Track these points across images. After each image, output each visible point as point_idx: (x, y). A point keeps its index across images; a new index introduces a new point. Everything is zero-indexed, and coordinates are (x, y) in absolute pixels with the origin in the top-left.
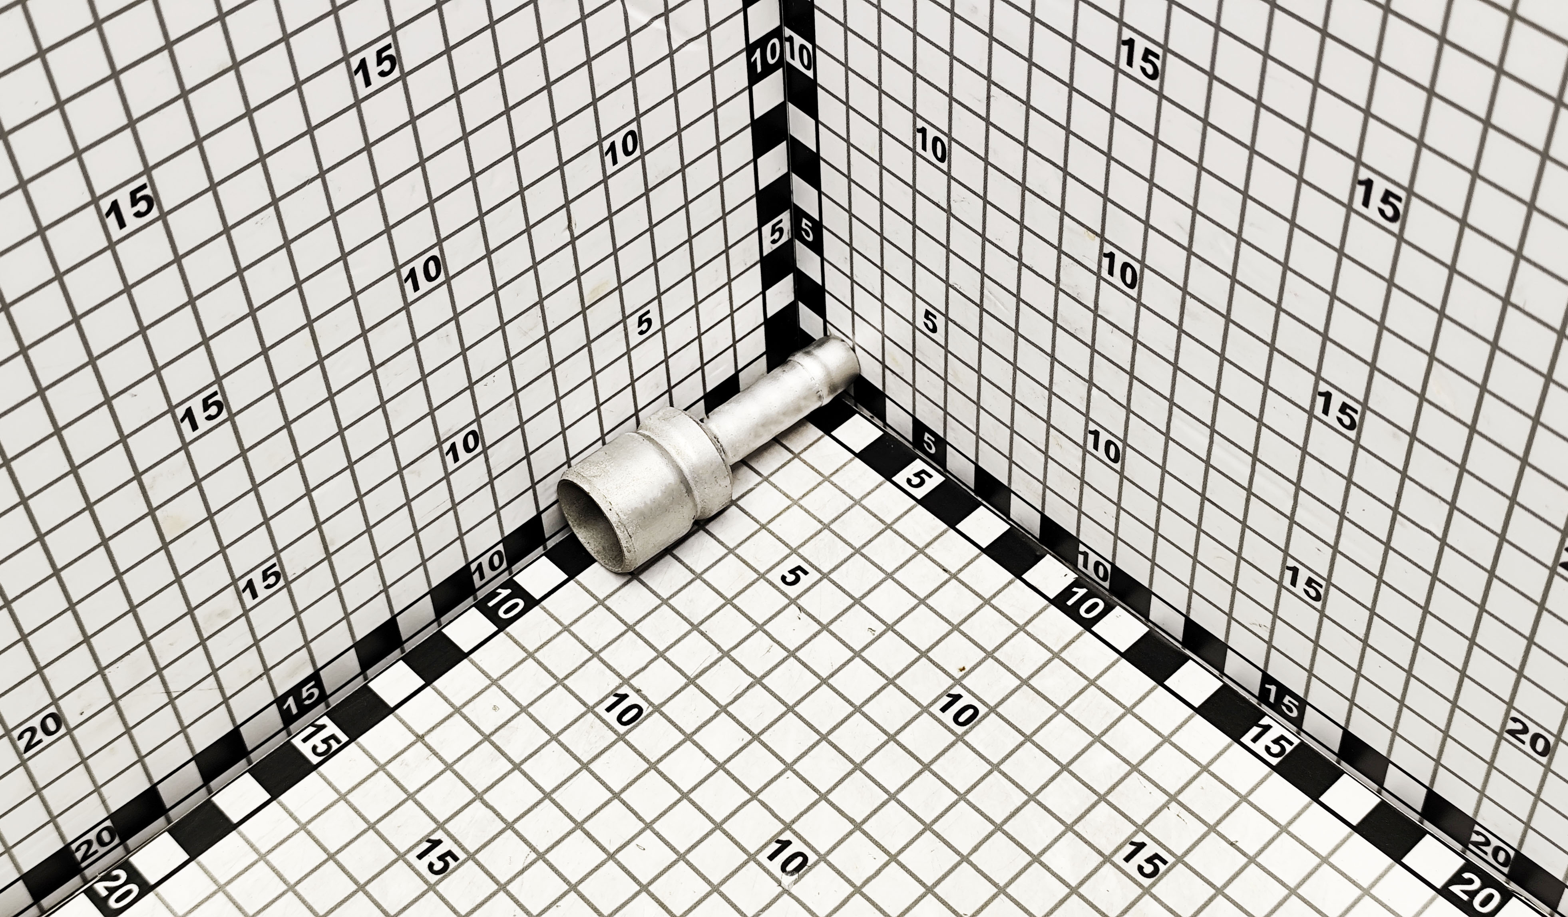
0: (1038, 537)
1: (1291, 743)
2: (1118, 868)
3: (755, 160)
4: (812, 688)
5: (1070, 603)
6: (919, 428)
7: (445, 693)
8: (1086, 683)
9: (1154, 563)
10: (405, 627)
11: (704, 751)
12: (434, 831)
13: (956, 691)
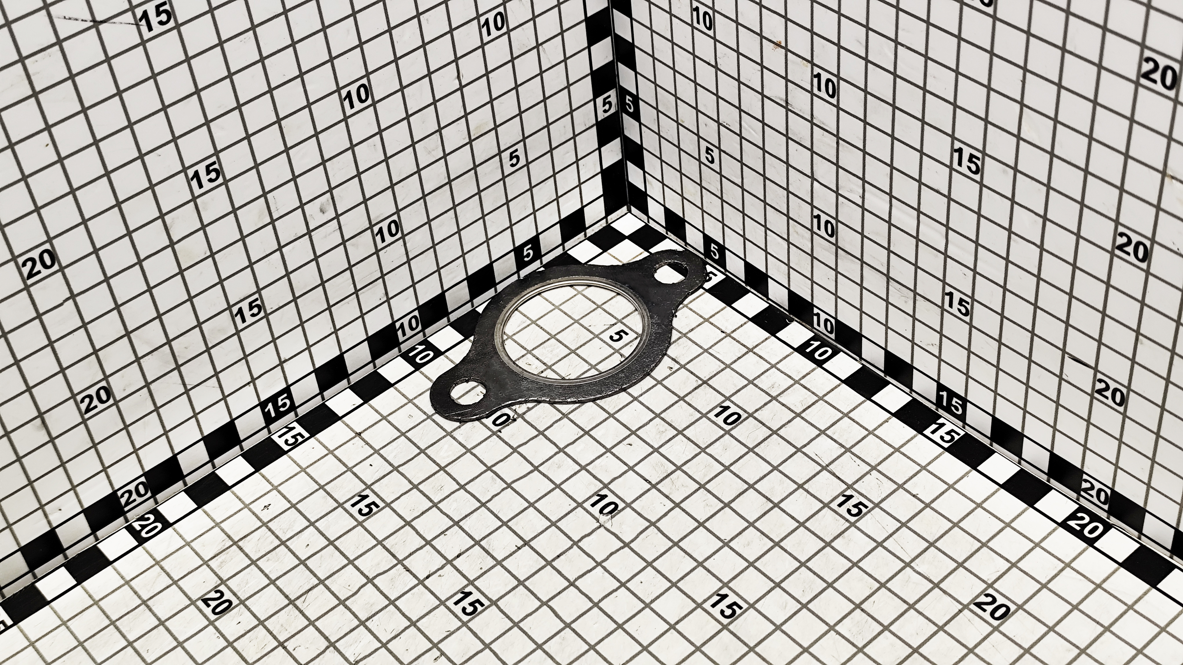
1: (959, 434)
5: (808, 350)
6: (708, 240)
8: (816, 398)
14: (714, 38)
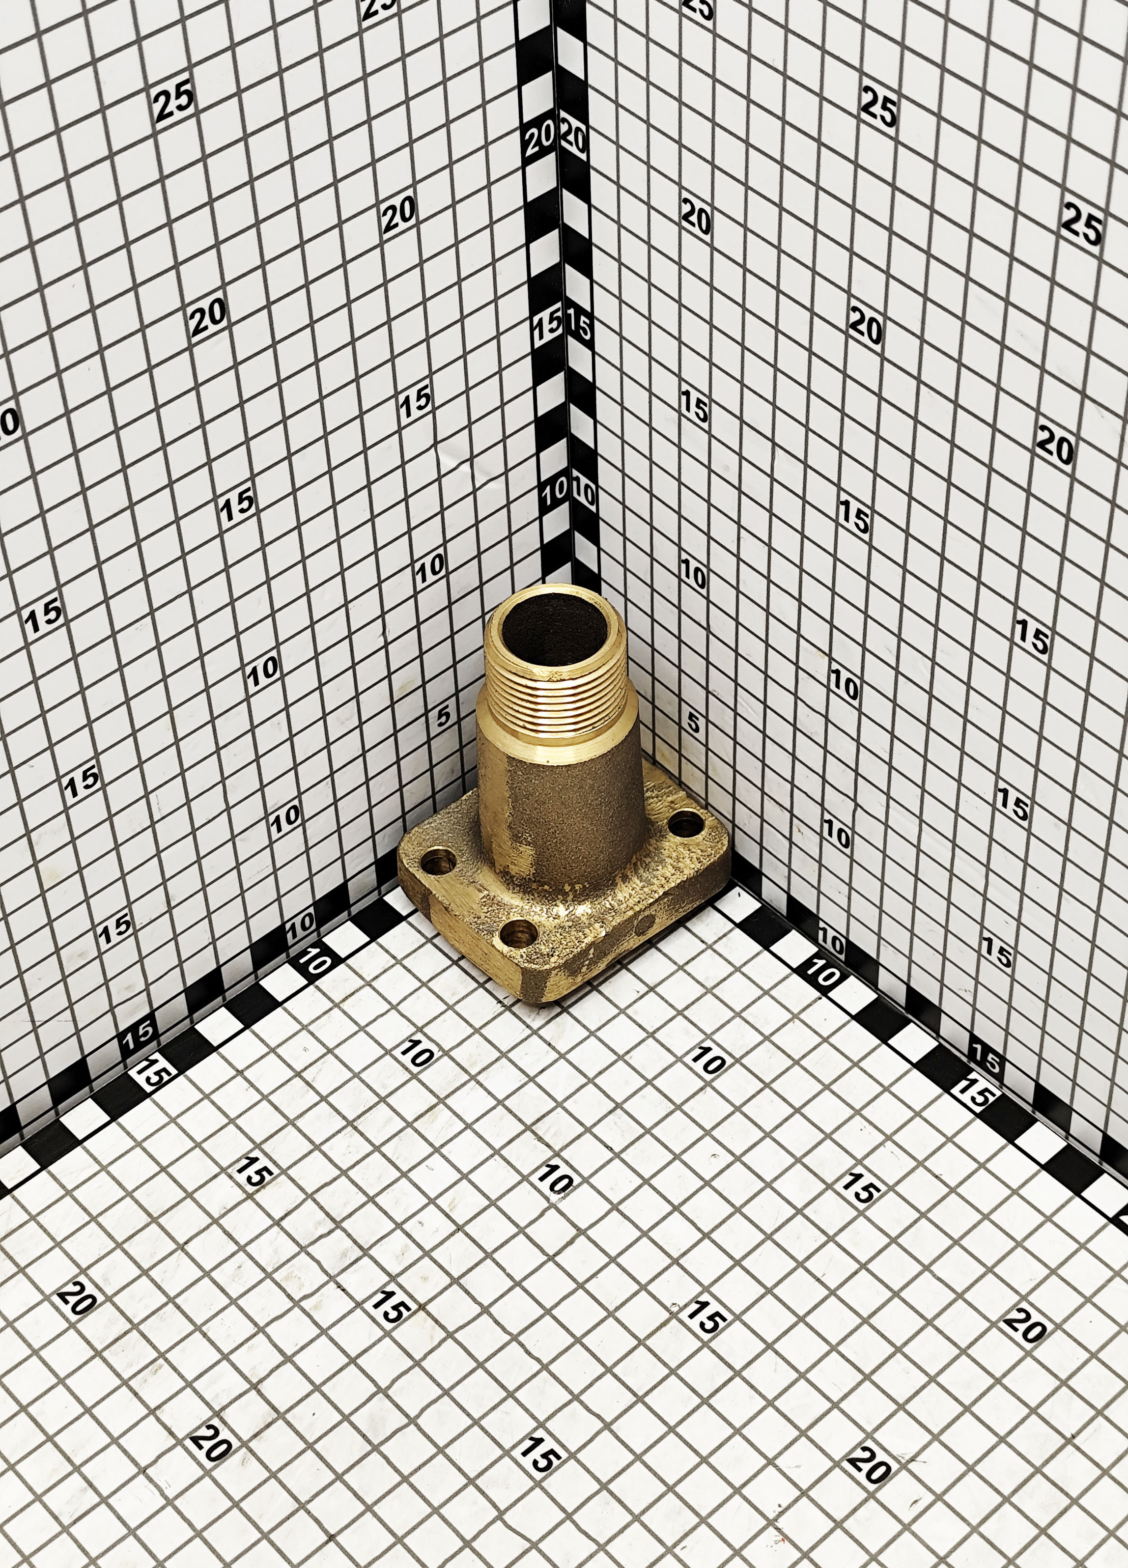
0: (785, 914)
2: (838, 1194)
3: (544, 578)
4: (581, 1039)
7: (262, 1036)
9: (880, 938)
10: (228, 976)
11: (486, 1089)
12: (251, 1151)
13: (708, 1044)
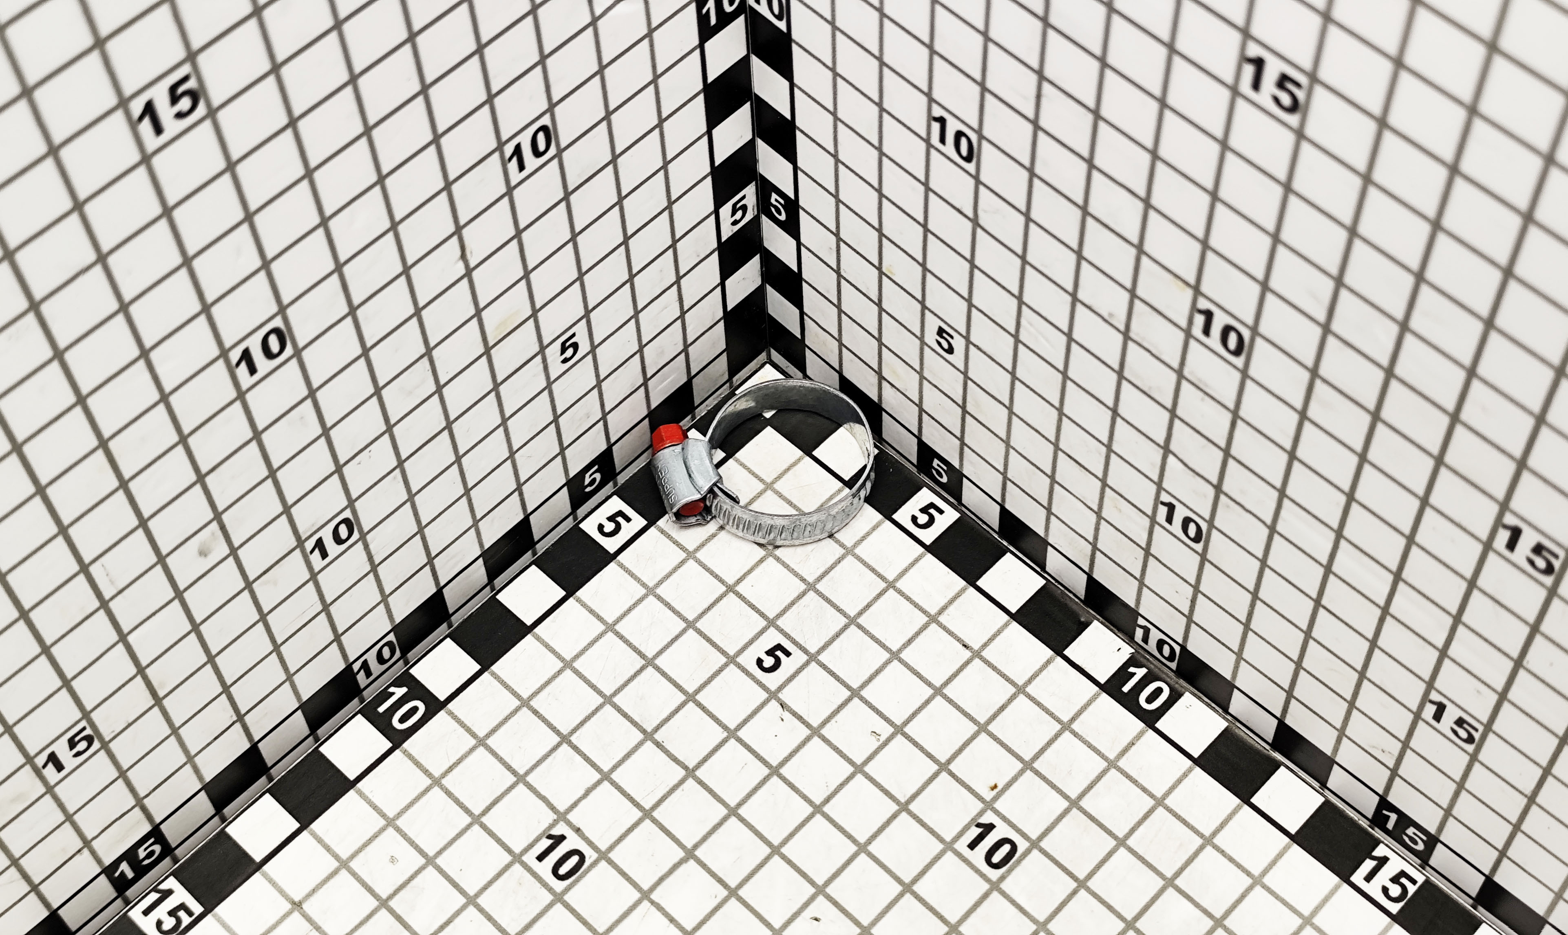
0: (1083, 598)
1: (1414, 882)
3: (709, 133)
4: (802, 819)
5: (1126, 689)
6: (926, 453)
7: (327, 840)
8: (1152, 802)
9: (1238, 657)
10: (269, 752)
11: (666, 915)
13: (988, 818)
14: (976, 178)
